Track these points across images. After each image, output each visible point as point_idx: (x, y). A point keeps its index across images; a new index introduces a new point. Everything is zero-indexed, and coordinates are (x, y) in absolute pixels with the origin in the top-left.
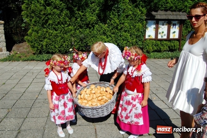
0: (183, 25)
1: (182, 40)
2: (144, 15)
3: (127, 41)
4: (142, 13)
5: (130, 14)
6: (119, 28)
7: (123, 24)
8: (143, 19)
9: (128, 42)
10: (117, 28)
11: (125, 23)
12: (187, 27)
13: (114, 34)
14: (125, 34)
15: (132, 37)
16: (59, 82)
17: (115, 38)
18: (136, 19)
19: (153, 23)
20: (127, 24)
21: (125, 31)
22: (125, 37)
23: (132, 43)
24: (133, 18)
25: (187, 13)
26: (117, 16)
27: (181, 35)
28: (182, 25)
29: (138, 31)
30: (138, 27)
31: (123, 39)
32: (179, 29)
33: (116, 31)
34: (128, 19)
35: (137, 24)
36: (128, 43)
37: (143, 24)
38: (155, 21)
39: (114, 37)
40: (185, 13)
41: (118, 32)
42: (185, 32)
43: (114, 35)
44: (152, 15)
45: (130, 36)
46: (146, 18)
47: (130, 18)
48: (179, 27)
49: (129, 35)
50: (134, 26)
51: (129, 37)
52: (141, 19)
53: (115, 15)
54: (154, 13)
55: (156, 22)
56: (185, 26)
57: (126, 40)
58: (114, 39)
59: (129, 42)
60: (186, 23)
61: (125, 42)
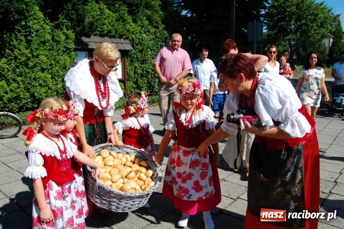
0: (127, 59)
1: (128, 80)
2: (71, 41)
3: (47, 88)
4: (67, 38)
5: (48, 40)
6: (31, 64)
7: (37, 57)
8: (70, 49)
9: (49, 89)
10: (26, 65)
11: (40, 55)
12: (132, 61)
13: (21, 76)
14: (43, 74)
15: (56, 80)
16: (61, 156)
17: (24, 84)
18: (59, 49)
19: (85, 55)
20: (43, 56)
21: (43, 70)
22: (44, 81)
23: (56, 91)
24: (53, 47)
25: (130, 41)
26: (24, 43)
27: (126, 74)
28: (125, 57)
29: (64, 69)
30: (65, 63)
31: (40, 85)
32: (122, 65)
33: (25, 71)
34: (45, 49)
35: (61, 57)
36: (49, 91)
37: (71, 56)
38: (87, 53)
39: (22, 81)
40: (127, 41)
41: (28, 73)
42: (131, 68)
43: (21, 78)
44: (83, 42)
45: (52, 78)
46: (74, 46)
47: (49, 48)
48: (122, 61)
49: (50, 76)
50: (57, 61)
51: (51, 80)
52: (68, 49)
53: (21, 41)
54: (85, 39)
55: (89, 54)
56: (129, 59)
57: (46, 86)
58: (22, 86)
59: (51, 89)
60: (130, 56)
61: (44, 90)
